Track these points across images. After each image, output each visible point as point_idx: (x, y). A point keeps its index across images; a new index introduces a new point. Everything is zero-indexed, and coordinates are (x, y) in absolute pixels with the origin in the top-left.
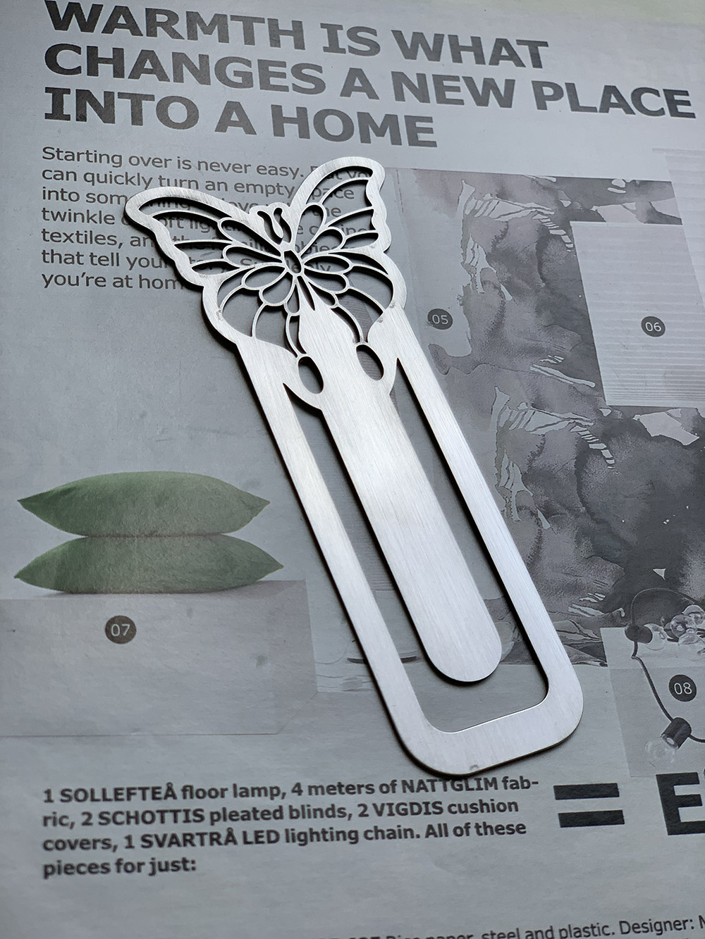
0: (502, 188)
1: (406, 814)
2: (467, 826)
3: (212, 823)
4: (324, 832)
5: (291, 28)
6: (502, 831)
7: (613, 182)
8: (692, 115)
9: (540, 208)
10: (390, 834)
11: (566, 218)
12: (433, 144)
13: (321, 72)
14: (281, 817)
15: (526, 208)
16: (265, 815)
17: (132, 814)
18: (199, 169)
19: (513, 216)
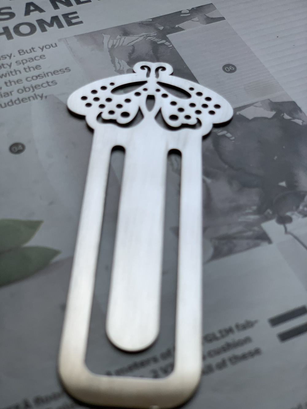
0: (125, 31)
2: (223, 361)
7: (182, 12)
9: (148, 34)
11: (163, 35)
12: (81, 22)
15: (141, 36)
19: (135, 41)
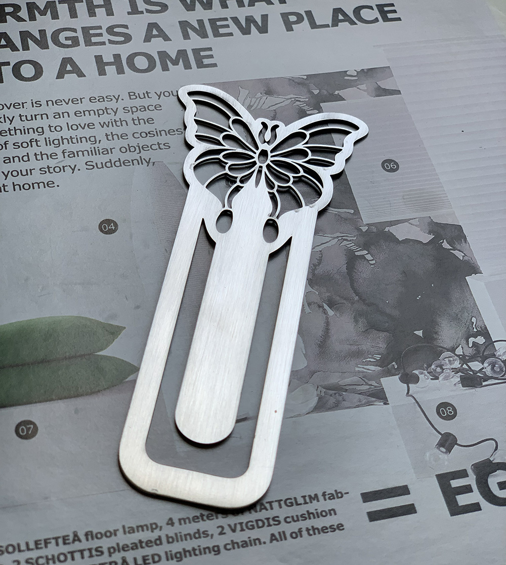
0: (268, 88)
1: (253, 528)
2: (300, 530)
3: (110, 554)
4: (194, 549)
5: (103, 3)
6: (326, 531)
7: (347, 73)
8: (399, 19)
9: (298, 98)
10: (244, 544)
11: (317, 102)
12: (215, 65)
13: (128, 29)
14: (161, 543)
15: (288, 99)
16: (149, 543)
17: (50, 557)
18: (48, 105)
19: (279, 105)
